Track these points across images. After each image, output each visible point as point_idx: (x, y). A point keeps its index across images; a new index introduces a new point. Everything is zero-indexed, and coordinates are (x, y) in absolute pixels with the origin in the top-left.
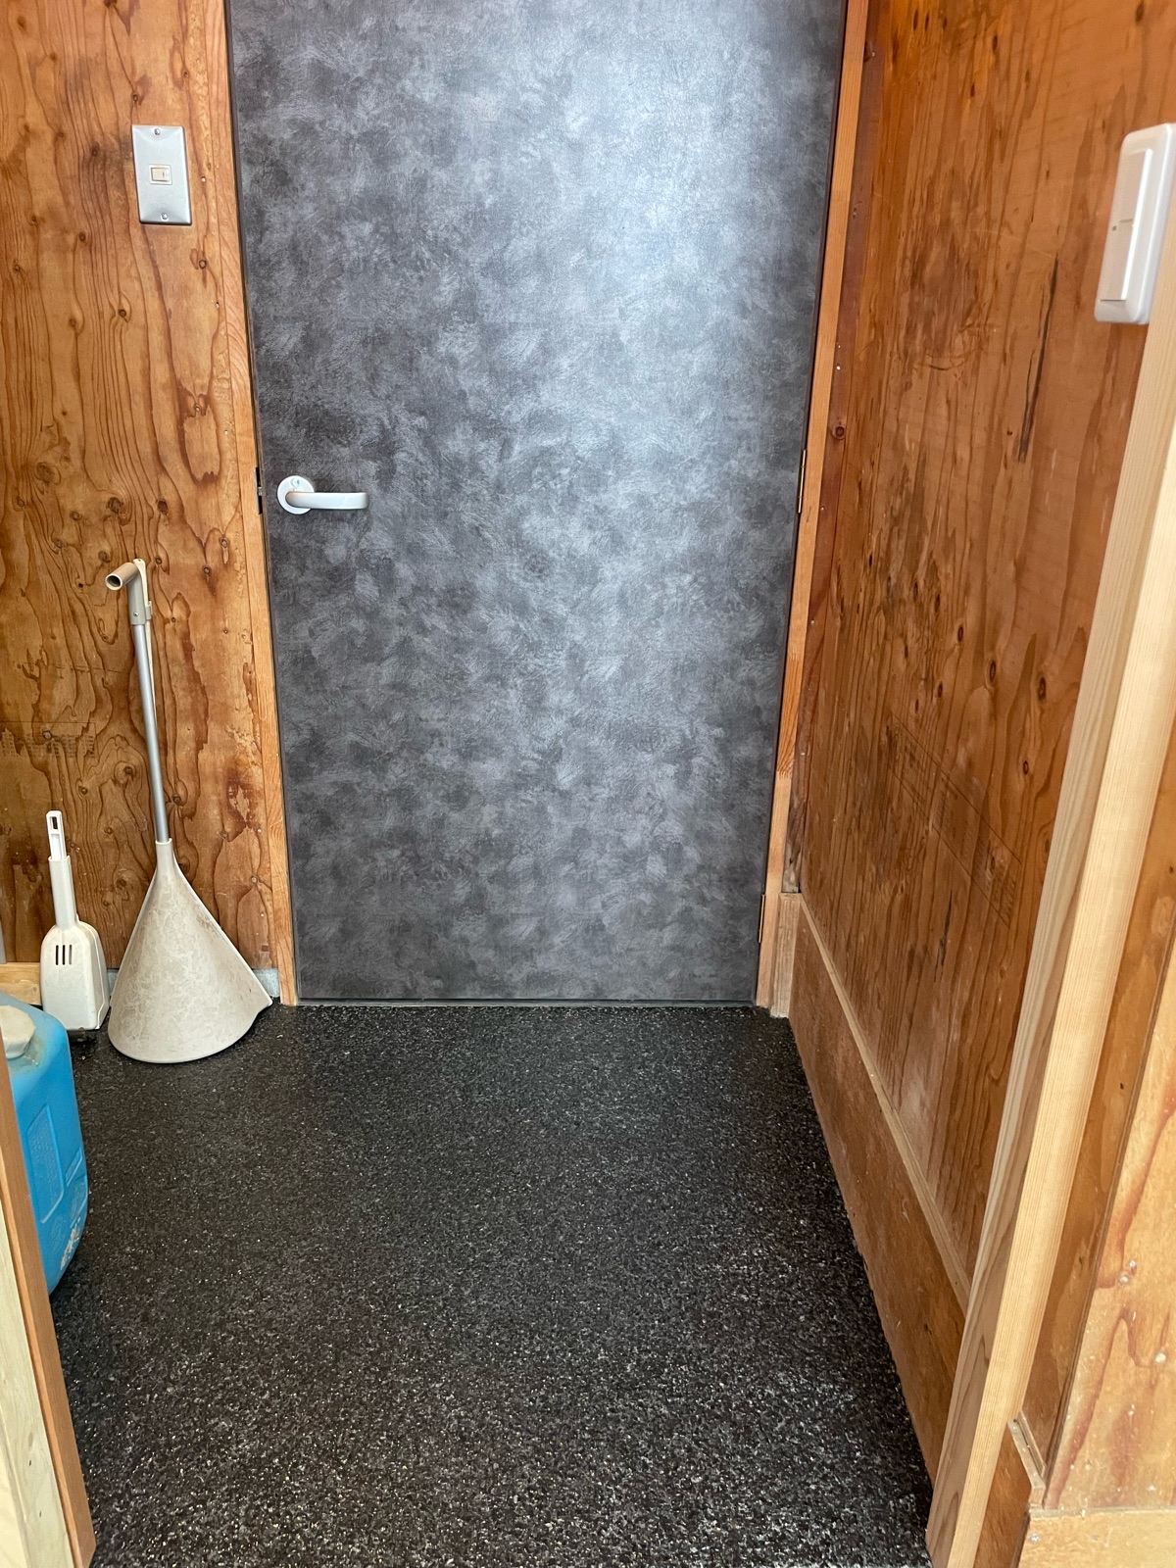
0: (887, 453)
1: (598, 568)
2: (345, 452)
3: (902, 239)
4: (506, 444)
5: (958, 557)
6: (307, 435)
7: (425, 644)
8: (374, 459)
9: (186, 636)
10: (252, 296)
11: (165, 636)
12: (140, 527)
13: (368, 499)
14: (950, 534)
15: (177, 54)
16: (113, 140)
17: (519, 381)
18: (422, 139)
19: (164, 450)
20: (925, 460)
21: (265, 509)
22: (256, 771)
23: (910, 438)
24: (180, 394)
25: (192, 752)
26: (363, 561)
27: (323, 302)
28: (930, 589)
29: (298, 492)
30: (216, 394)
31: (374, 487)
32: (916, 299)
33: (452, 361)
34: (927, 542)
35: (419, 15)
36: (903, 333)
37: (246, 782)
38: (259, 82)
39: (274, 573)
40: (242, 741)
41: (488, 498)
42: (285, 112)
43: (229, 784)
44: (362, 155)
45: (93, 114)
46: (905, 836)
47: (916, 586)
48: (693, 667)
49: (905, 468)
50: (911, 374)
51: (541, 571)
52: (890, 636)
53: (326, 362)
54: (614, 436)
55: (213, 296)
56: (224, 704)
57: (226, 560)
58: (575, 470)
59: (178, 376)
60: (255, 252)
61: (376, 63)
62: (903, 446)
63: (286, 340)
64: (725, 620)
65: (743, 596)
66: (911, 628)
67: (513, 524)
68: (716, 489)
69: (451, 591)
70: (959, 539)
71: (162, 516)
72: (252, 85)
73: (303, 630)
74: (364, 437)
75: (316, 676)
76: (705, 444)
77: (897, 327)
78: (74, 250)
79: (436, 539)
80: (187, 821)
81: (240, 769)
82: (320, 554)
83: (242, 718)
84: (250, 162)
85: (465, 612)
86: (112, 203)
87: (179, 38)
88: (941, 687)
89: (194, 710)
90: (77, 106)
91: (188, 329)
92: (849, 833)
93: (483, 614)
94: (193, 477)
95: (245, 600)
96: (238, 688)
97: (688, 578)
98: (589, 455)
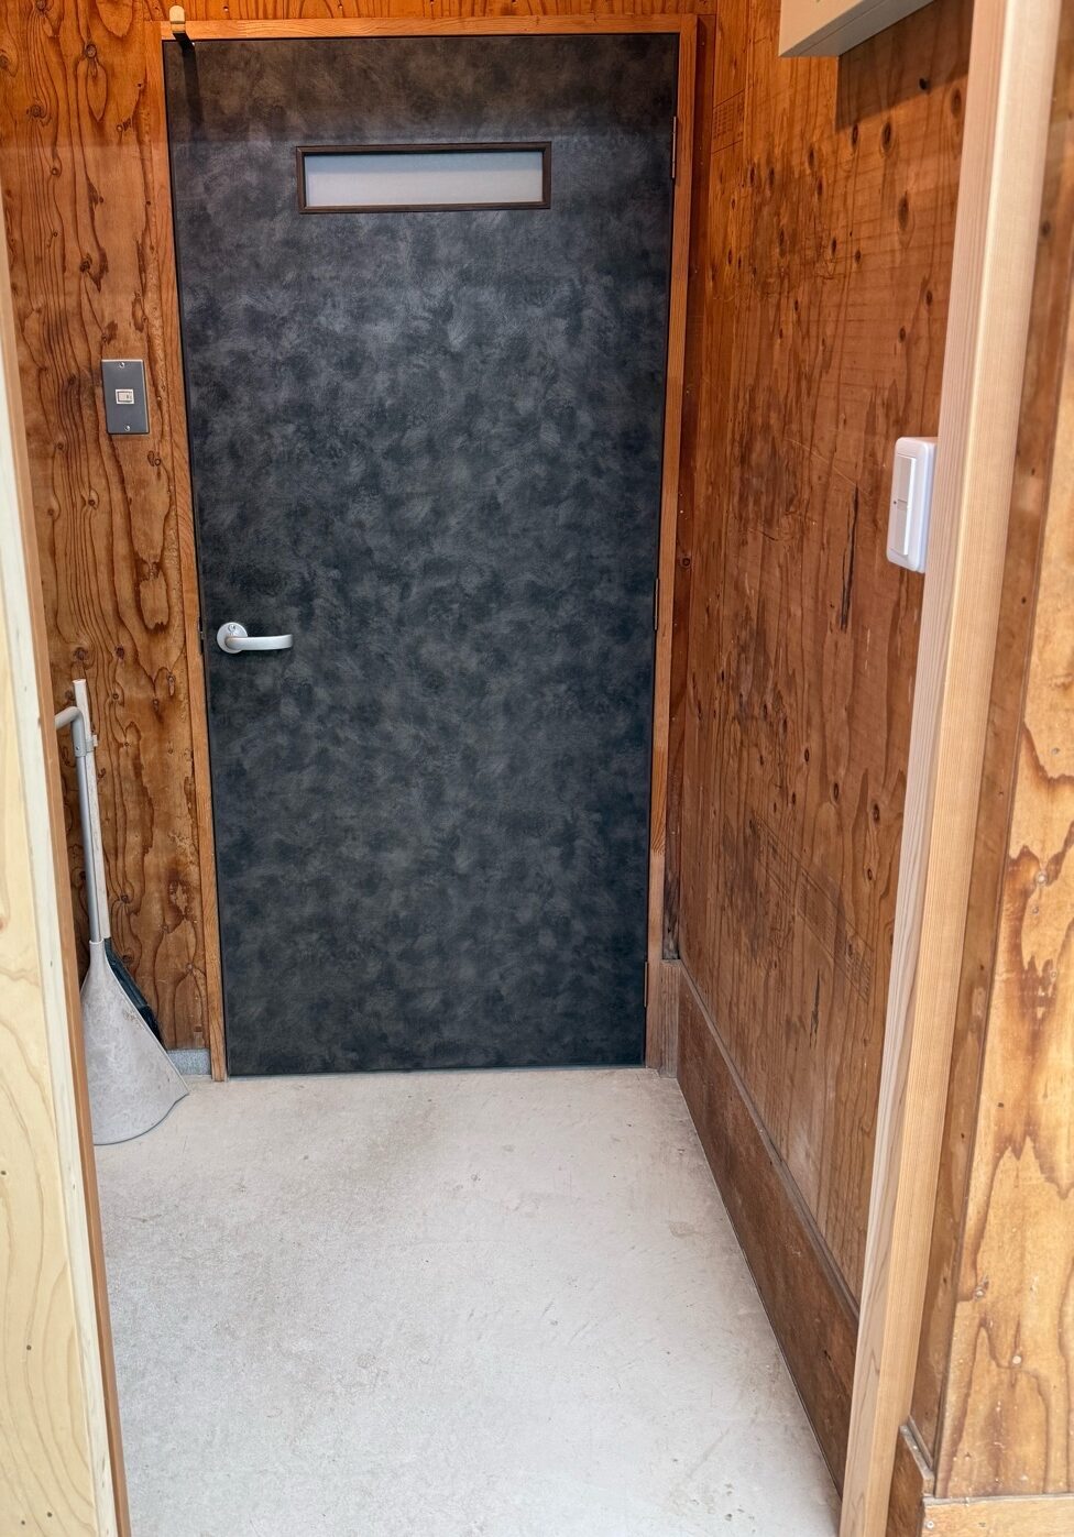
0: (730, 590)
1: (486, 683)
2: (273, 601)
3: (730, 425)
4: (406, 587)
5: (799, 692)
6: (242, 588)
7: (339, 753)
8: (297, 606)
9: (137, 757)
10: (198, 485)
11: (118, 758)
12: (101, 670)
13: (294, 640)
14: (790, 672)
15: (138, 306)
16: (87, 372)
17: (416, 538)
18: (335, 360)
19: (122, 607)
20: (764, 607)
21: (206, 650)
22: (193, 869)
23: (750, 586)
24: (137, 562)
25: (139, 856)
26: (287, 687)
27: (254, 485)
28: (777, 713)
29: (235, 635)
30: (167, 561)
31: (296, 627)
32: (746, 476)
33: (360, 525)
34: (771, 673)
35: (330, 268)
36: (736, 499)
37: (185, 879)
38: (204, 324)
39: (212, 701)
40: (182, 844)
41: (391, 631)
42: (226, 345)
43: (170, 882)
44: (288, 375)
45: (70, 353)
46: (774, 918)
47: (765, 707)
48: (571, 761)
49: (747, 608)
50: (745, 534)
51: (437, 687)
52: (746, 744)
53: (257, 532)
54: (495, 575)
55: (166, 485)
56: (166, 813)
57: (172, 692)
58: (463, 605)
59: (136, 549)
60: (200, 451)
61: (296, 306)
62: (744, 588)
63: (227, 516)
64: (597, 720)
65: (611, 700)
66: (764, 741)
67: (413, 650)
68: (583, 614)
69: (361, 708)
70: (798, 679)
71: (120, 660)
72: (198, 327)
73: (236, 747)
74: (288, 588)
75: (247, 785)
76: (573, 578)
77: (731, 492)
78: (53, 457)
79: (348, 666)
80: (133, 917)
81: (180, 868)
82: (252, 685)
83: (183, 824)
84: (197, 384)
85: (373, 725)
86: (85, 420)
87: (140, 293)
88: (794, 796)
89: (142, 818)
90: (57, 347)
91: (144, 511)
92: (723, 909)
93: (388, 726)
94: (146, 627)
95: (187, 725)
96: (179, 798)
97: (563, 687)
98: (474, 592)
